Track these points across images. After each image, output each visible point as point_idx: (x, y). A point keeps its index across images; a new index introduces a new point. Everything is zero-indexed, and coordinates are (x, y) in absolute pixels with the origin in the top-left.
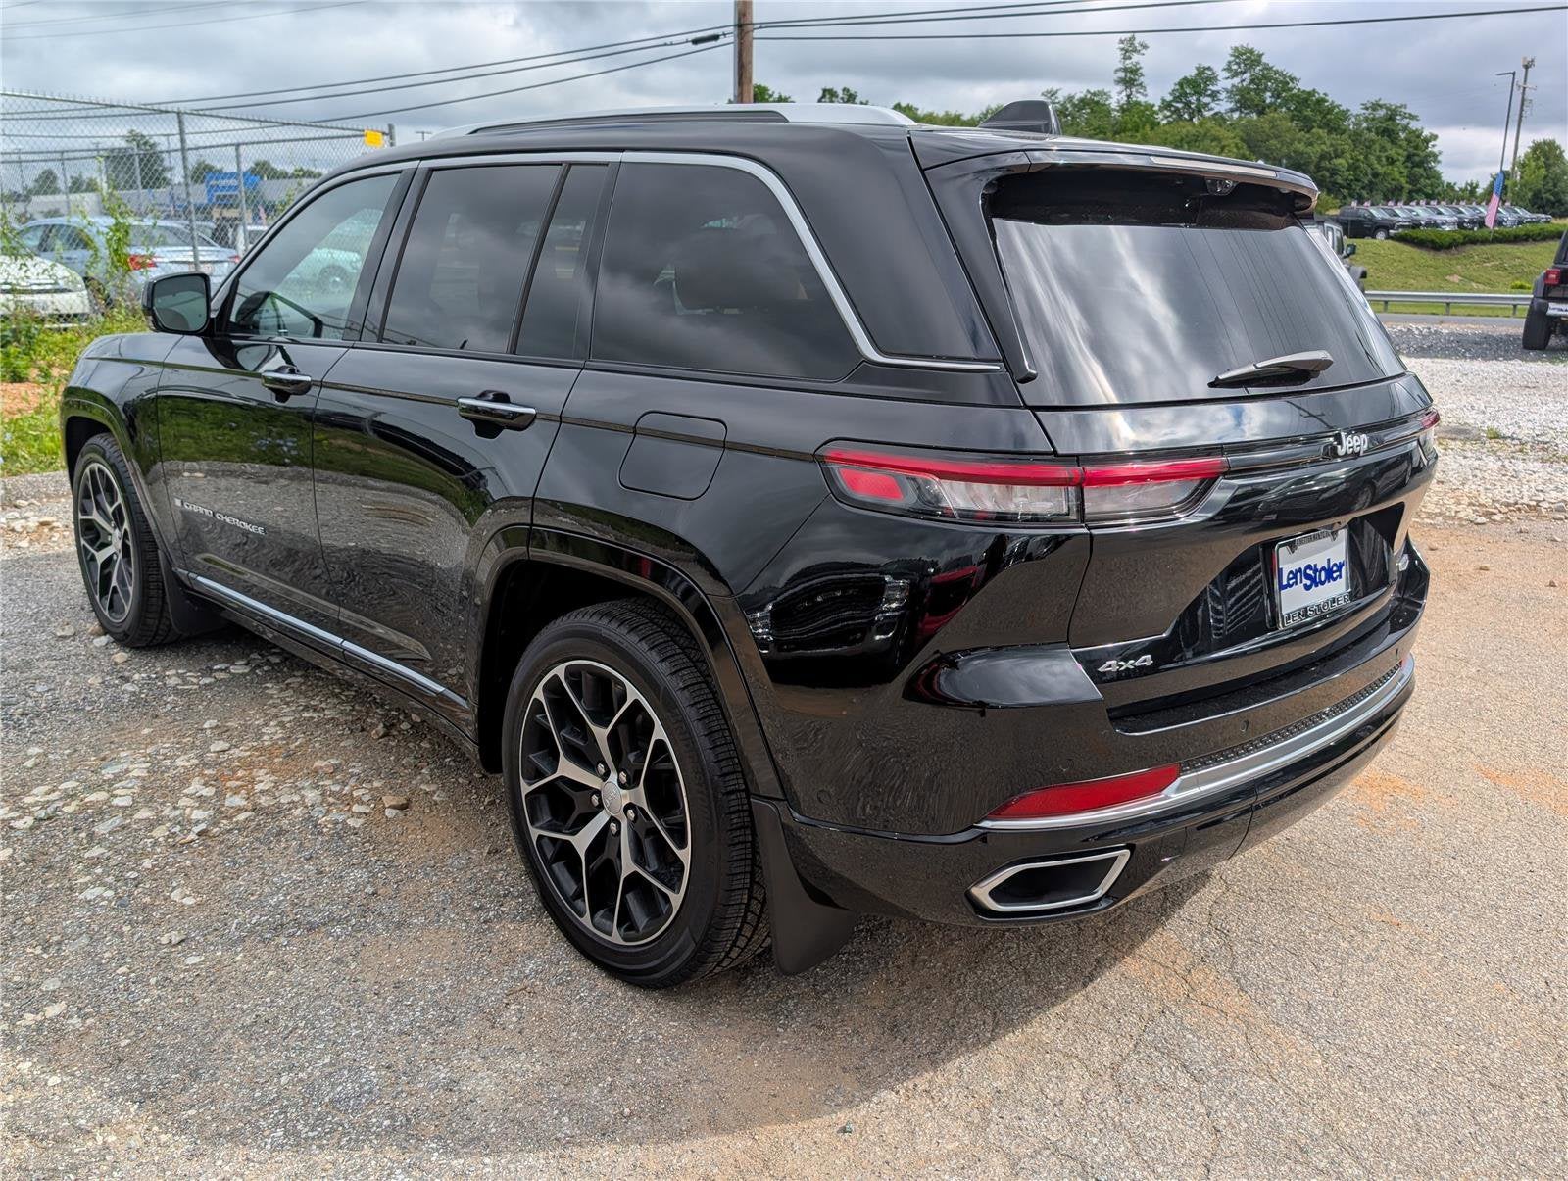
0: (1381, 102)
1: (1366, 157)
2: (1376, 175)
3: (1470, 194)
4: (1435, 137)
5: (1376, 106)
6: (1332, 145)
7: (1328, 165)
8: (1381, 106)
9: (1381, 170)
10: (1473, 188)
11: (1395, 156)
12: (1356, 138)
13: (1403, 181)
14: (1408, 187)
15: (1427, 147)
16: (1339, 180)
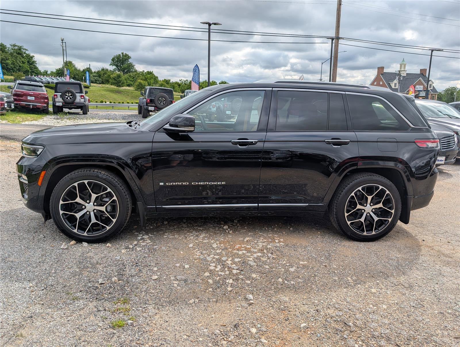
0: (16, 44)
1: (16, 61)
2: (20, 66)
3: (45, 74)
4: (34, 56)
5: (14, 46)
6: (4, 56)
7: (5, 62)
8: (16, 46)
9: (21, 65)
10: (46, 72)
11: (24, 61)
12: (11, 54)
13: (28, 69)
14: (30, 71)
15: (32, 59)
16: (9, 67)
